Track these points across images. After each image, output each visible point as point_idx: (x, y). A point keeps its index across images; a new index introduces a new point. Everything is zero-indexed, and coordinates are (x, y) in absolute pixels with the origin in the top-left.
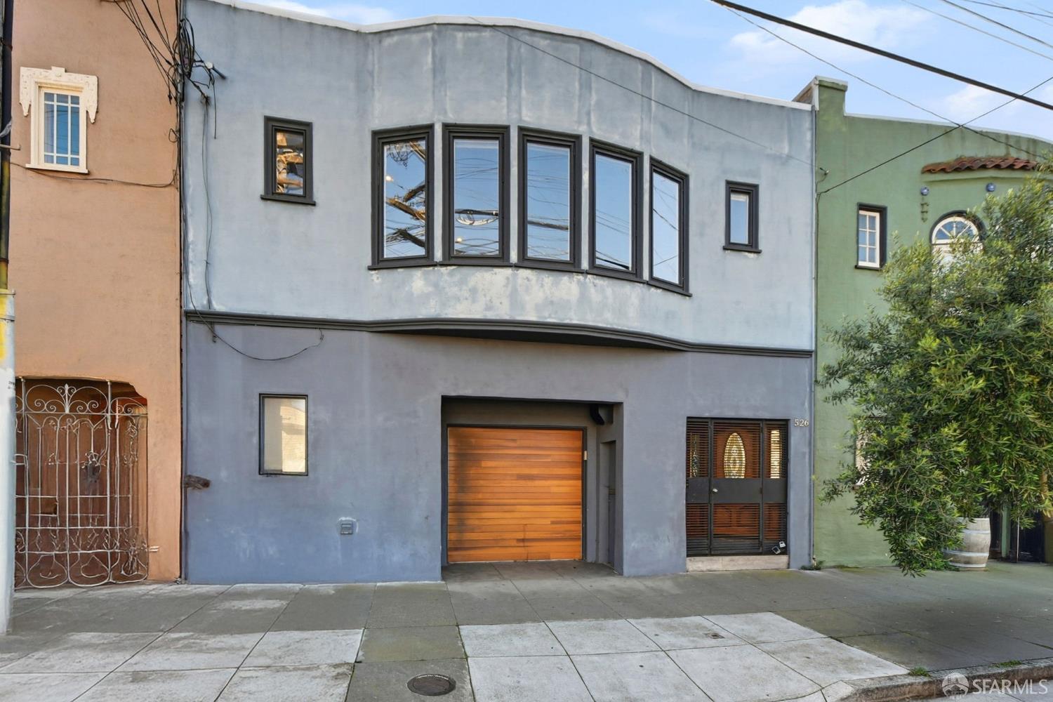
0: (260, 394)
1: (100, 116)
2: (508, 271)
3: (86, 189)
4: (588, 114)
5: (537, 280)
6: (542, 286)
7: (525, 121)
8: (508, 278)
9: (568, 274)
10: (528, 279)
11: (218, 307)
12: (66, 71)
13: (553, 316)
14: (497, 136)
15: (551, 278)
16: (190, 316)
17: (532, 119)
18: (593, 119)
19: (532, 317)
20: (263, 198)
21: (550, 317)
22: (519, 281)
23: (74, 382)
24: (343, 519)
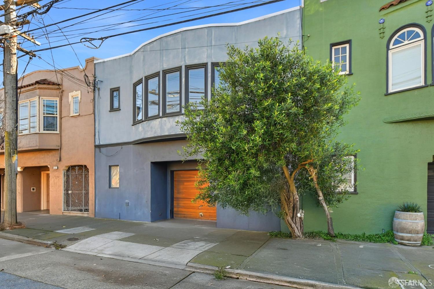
0: (109, 166)
1: (81, 100)
2: (160, 119)
3: (79, 119)
4: (185, 57)
5: (168, 121)
6: (170, 122)
7: (165, 68)
8: (160, 122)
9: (178, 116)
10: (165, 121)
11: (101, 143)
12: (76, 91)
13: (173, 132)
14: (157, 75)
15: (172, 119)
16: (96, 146)
17: (166, 67)
18: (186, 58)
19: (167, 134)
20: (110, 111)
21: (172, 132)
22: (163, 122)
23: (78, 166)
24: (127, 201)
